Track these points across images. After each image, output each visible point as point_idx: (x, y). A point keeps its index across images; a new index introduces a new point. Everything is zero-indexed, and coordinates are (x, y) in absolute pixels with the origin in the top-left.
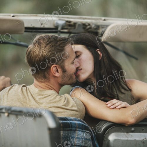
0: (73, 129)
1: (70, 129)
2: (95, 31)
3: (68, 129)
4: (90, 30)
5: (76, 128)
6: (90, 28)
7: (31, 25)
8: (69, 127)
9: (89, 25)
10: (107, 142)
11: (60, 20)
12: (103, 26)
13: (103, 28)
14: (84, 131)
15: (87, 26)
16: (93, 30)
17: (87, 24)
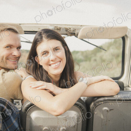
2: (74, 32)
4: (70, 32)
6: (70, 31)
9: (70, 29)
15: (68, 29)
16: (72, 32)
17: (69, 28)
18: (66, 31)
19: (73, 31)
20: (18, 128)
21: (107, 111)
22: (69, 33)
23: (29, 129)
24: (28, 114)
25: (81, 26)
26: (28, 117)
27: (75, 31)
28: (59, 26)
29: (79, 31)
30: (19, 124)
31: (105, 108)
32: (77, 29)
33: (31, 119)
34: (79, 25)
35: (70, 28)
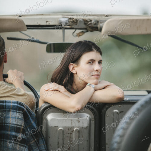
0: (7, 110)
1: (4, 110)
2: (96, 26)
3: (2, 110)
4: (90, 25)
5: (10, 109)
6: (91, 24)
7: (37, 23)
8: (3, 109)
9: (91, 21)
10: (46, 121)
11: (63, 17)
12: (101, 22)
13: (101, 23)
14: (18, 111)
15: (88, 22)
16: (93, 25)
17: (89, 20)
18: (85, 24)
19: (95, 24)
21: (118, 113)
22: (90, 27)
23: (45, 131)
24: (44, 116)
25: (107, 16)
26: (44, 119)
27: (98, 25)
29: (103, 25)
31: (115, 111)
32: (100, 21)
34: (104, 15)
35: (91, 19)
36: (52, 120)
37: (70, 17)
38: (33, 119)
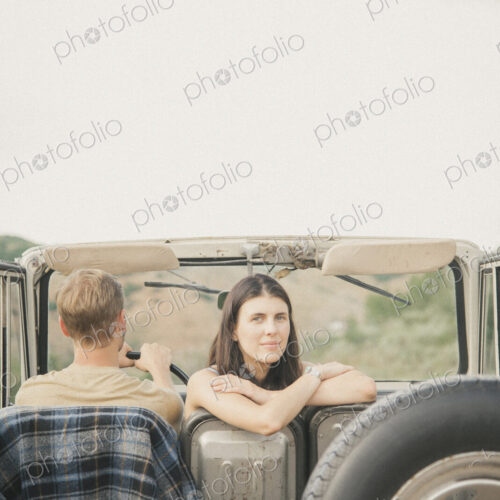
2: (310, 258)
4: (300, 257)
6: (301, 254)
7: (201, 254)
9: (301, 248)
10: (197, 448)
11: (249, 243)
12: (321, 250)
13: (321, 252)
16: (305, 257)
19: (309, 254)
20: (178, 463)
22: (299, 260)
23: (197, 468)
24: (194, 437)
25: (332, 239)
27: (314, 255)
28: (272, 242)
29: (324, 256)
30: (178, 453)
32: (319, 248)
33: (200, 446)
35: (301, 245)
36: (210, 444)
37: (261, 242)
38: (171, 444)
